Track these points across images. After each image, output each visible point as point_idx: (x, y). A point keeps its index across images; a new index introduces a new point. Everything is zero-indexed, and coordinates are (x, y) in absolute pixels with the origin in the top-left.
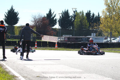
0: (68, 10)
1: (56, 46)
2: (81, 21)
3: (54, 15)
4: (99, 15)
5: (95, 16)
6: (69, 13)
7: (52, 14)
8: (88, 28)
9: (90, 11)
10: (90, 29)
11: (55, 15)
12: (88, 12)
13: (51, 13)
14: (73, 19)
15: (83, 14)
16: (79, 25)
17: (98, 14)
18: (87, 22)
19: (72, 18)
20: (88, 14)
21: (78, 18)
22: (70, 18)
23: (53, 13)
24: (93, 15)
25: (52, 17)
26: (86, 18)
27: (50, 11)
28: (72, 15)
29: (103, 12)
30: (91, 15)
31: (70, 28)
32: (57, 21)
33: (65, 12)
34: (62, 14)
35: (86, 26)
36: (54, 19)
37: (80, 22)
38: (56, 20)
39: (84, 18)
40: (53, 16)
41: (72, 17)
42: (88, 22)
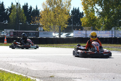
0: (3, 3)
1: (5, 41)
2: (17, 15)
4: (37, 8)
5: (33, 9)
6: (4, 5)
8: (25, 22)
9: (27, 4)
12: (25, 5)
14: (9, 13)
15: (20, 7)
16: (15, 18)
20: (25, 7)
21: (14, 11)
22: (6, 11)
24: (31, 8)
26: (23, 11)
28: (8, 8)
29: (44, 4)
30: (29, 8)
31: (6, 22)
35: (23, 20)
39: (21, 12)
41: (8, 10)
42: (25, 15)
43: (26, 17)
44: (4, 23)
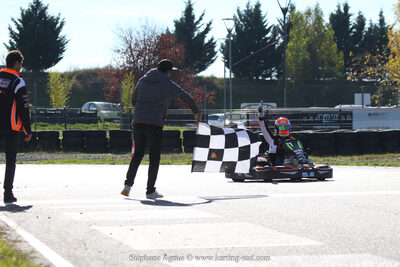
0: (258, 6)
2: (310, 48)
3: (205, 27)
4: (382, 21)
5: (367, 26)
6: (263, 14)
7: (198, 22)
8: (340, 74)
9: (346, 7)
10: (349, 78)
11: (208, 25)
12: (339, 11)
13: (193, 17)
14: (281, 41)
15: (319, 19)
16: (304, 60)
17: (381, 15)
18: (335, 51)
19: (275, 35)
20: (340, 18)
21: (299, 33)
22: (269, 35)
23: (201, 19)
24: (361, 20)
25: (196, 33)
26: (332, 33)
27: (189, 10)
28: (277, 23)
30: (353, 20)
31: (270, 75)
32: (216, 49)
33: (248, 12)
34: (235, 20)
35: (332, 64)
36: (206, 41)
37: (308, 51)
38: (211, 44)
39: (322, 36)
40: (202, 30)
41: (276, 30)
42: (340, 48)
43: (341, 54)
44: (263, 80)
